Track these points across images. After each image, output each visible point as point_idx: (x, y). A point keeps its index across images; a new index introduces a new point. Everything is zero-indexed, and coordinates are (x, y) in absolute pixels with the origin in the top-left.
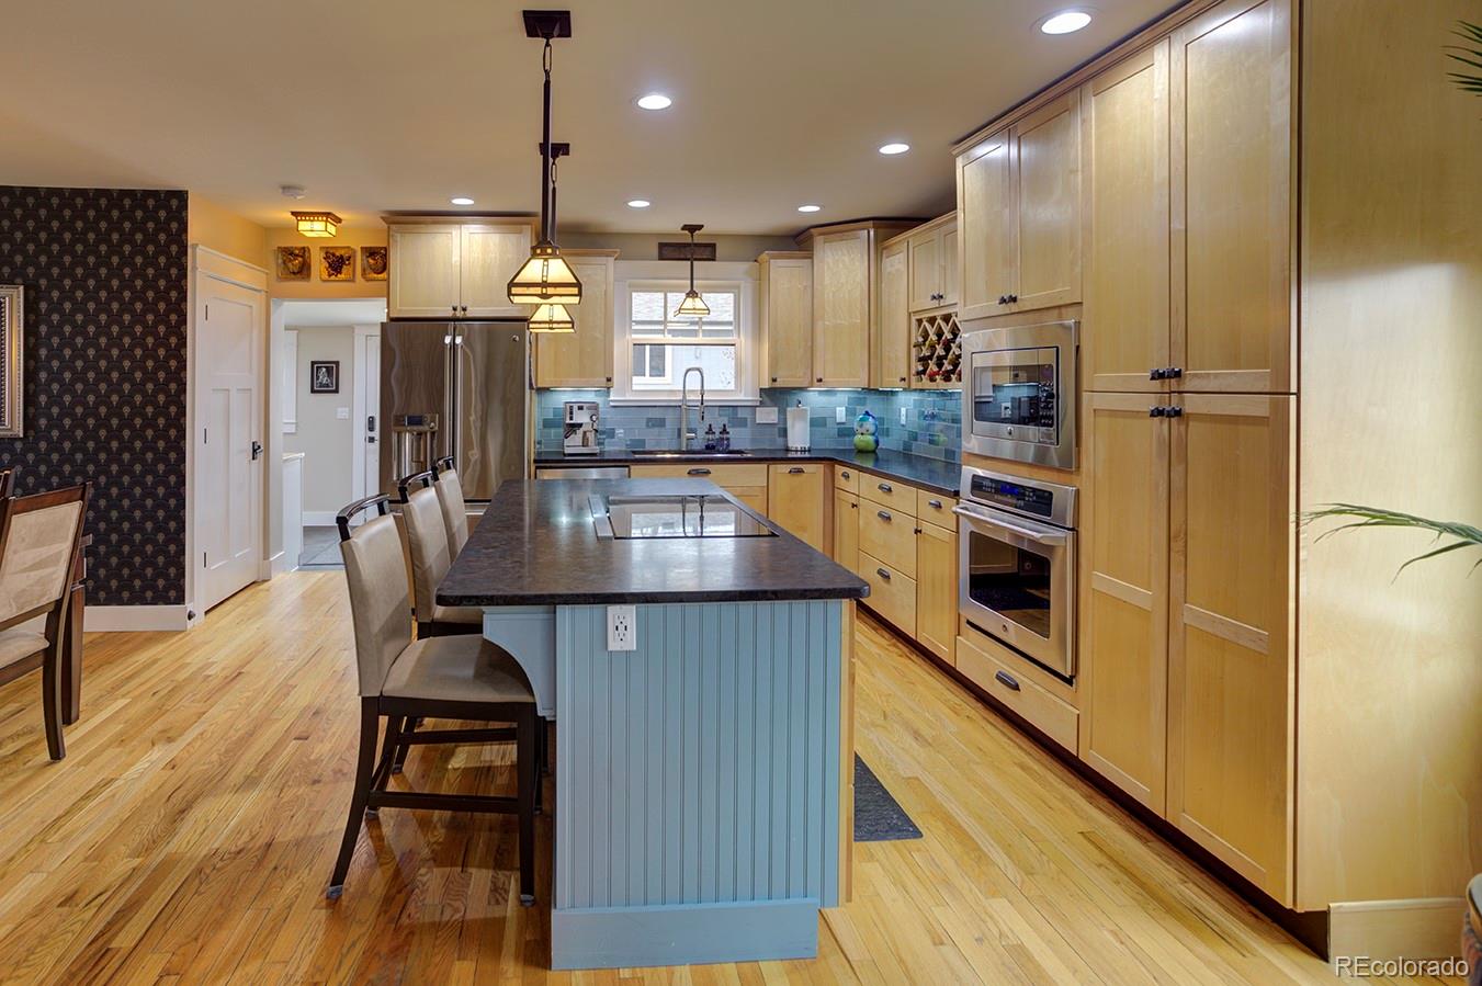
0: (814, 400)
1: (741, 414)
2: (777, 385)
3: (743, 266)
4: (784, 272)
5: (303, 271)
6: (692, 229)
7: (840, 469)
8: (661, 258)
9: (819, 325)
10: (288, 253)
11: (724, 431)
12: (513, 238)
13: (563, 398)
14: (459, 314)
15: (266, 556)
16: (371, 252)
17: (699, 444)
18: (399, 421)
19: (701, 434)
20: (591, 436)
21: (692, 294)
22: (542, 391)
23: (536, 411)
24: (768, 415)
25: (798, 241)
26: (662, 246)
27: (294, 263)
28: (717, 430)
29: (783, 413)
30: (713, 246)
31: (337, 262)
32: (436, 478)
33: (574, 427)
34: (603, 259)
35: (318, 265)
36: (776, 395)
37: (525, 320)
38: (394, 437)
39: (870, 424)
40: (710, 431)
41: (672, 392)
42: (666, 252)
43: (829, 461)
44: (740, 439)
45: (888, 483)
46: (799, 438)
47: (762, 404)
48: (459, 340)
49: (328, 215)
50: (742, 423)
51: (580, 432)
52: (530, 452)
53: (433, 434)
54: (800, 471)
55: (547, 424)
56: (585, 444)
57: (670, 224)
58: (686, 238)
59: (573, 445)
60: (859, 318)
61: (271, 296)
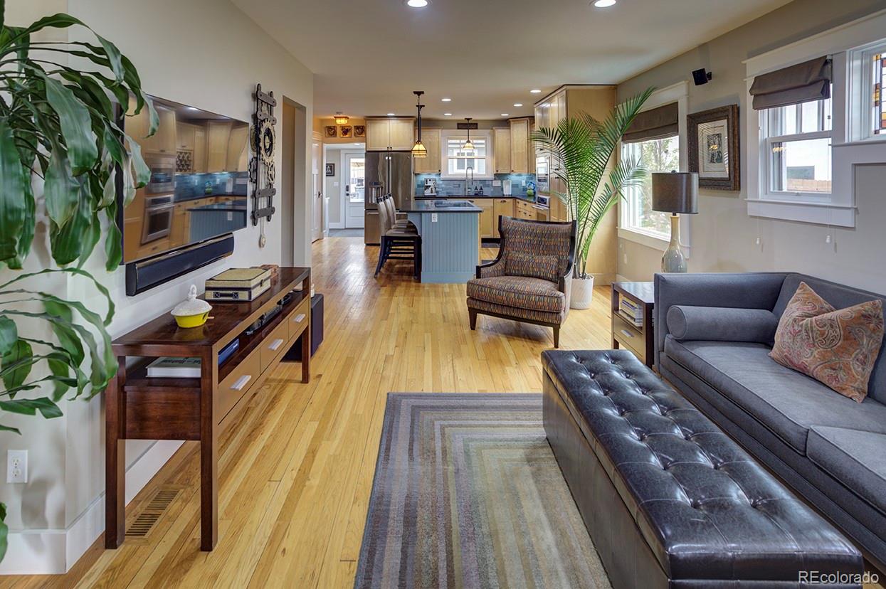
0: (514, 178)
1: (487, 183)
2: (499, 172)
3: (489, 131)
4: (501, 134)
5: (334, 134)
6: (468, 119)
7: (517, 200)
8: (458, 128)
9: (512, 152)
10: (329, 128)
11: (481, 189)
12: (406, 124)
13: (423, 177)
14: (389, 149)
15: (322, 231)
16: (357, 128)
17: (472, 194)
18: (371, 184)
19: (473, 190)
20: (434, 190)
21: (468, 142)
22: (416, 175)
23: (415, 182)
24: (497, 183)
25: (505, 123)
26: (458, 124)
27: (331, 131)
28: (479, 188)
29: (502, 182)
30: (477, 124)
31: (346, 131)
32: (384, 200)
33: (428, 187)
34: (437, 130)
35: (339, 131)
36: (499, 176)
37: (410, 151)
38: (370, 189)
39: (532, 186)
40: (476, 189)
41: (463, 175)
42: (460, 126)
43: (515, 198)
44: (487, 191)
45: (526, 203)
46: (507, 191)
47: (495, 179)
48: (390, 158)
49: (346, 117)
50: (488, 186)
51: (430, 188)
52: (413, 195)
53: (382, 188)
54: (505, 201)
55: (419, 186)
56: (432, 192)
57: (461, 117)
58: (467, 122)
59: (428, 193)
60: (525, 150)
61: (323, 142)
